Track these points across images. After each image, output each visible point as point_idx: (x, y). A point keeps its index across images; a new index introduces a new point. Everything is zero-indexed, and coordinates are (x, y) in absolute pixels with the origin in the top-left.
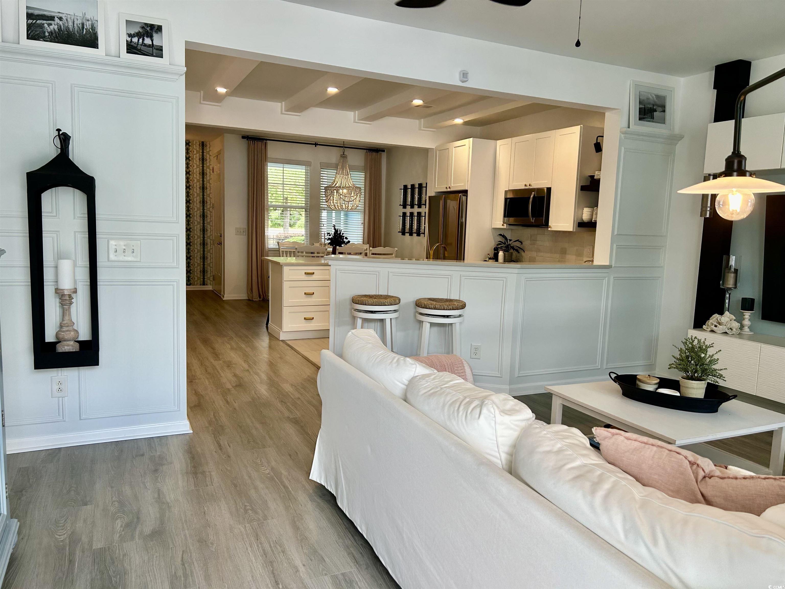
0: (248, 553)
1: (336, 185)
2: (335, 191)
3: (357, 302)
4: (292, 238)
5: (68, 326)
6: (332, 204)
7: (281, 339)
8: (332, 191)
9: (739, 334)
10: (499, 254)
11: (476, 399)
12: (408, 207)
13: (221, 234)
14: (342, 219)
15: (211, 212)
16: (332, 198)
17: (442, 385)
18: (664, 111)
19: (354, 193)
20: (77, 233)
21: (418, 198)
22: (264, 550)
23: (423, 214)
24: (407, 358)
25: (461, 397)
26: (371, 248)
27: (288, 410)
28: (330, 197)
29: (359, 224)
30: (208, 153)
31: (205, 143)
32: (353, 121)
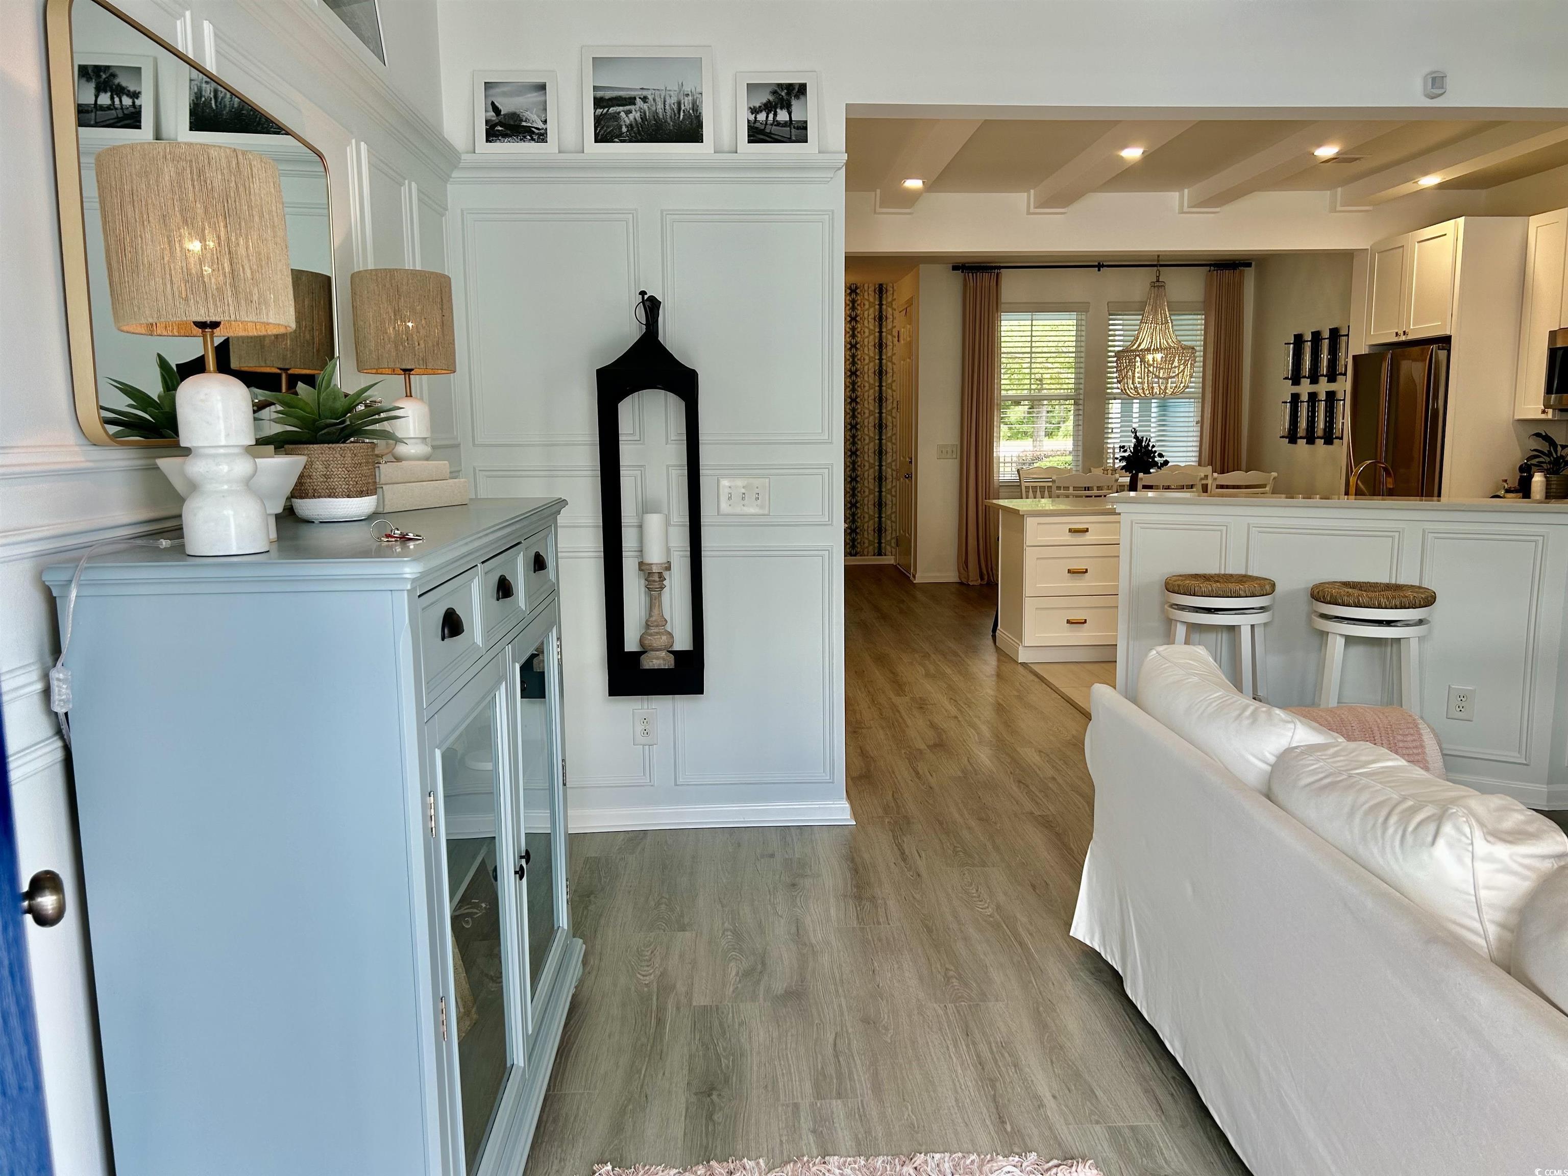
0: (950, 1056)
1: (1139, 345)
2: (1138, 359)
3: (1176, 589)
4: (1048, 459)
5: (657, 626)
6: (1131, 386)
7: (1021, 660)
8: (1132, 359)
10: (1534, 479)
11: (1430, 802)
12: (1305, 382)
13: (911, 459)
14: (1153, 415)
15: (894, 418)
16: (1130, 373)
17: (1352, 769)
19: (1179, 360)
20: (670, 468)
21: (1329, 360)
22: (978, 1056)
23: (1340, 396)
24: (1276, 709)
25: (1395, 796)
26: (1215, 475)
27: (1033, 800)
28: (1127, 372)
29: (1191, 424)
30: (890, 304)
31: (885, 286)
32: (1177, 211)
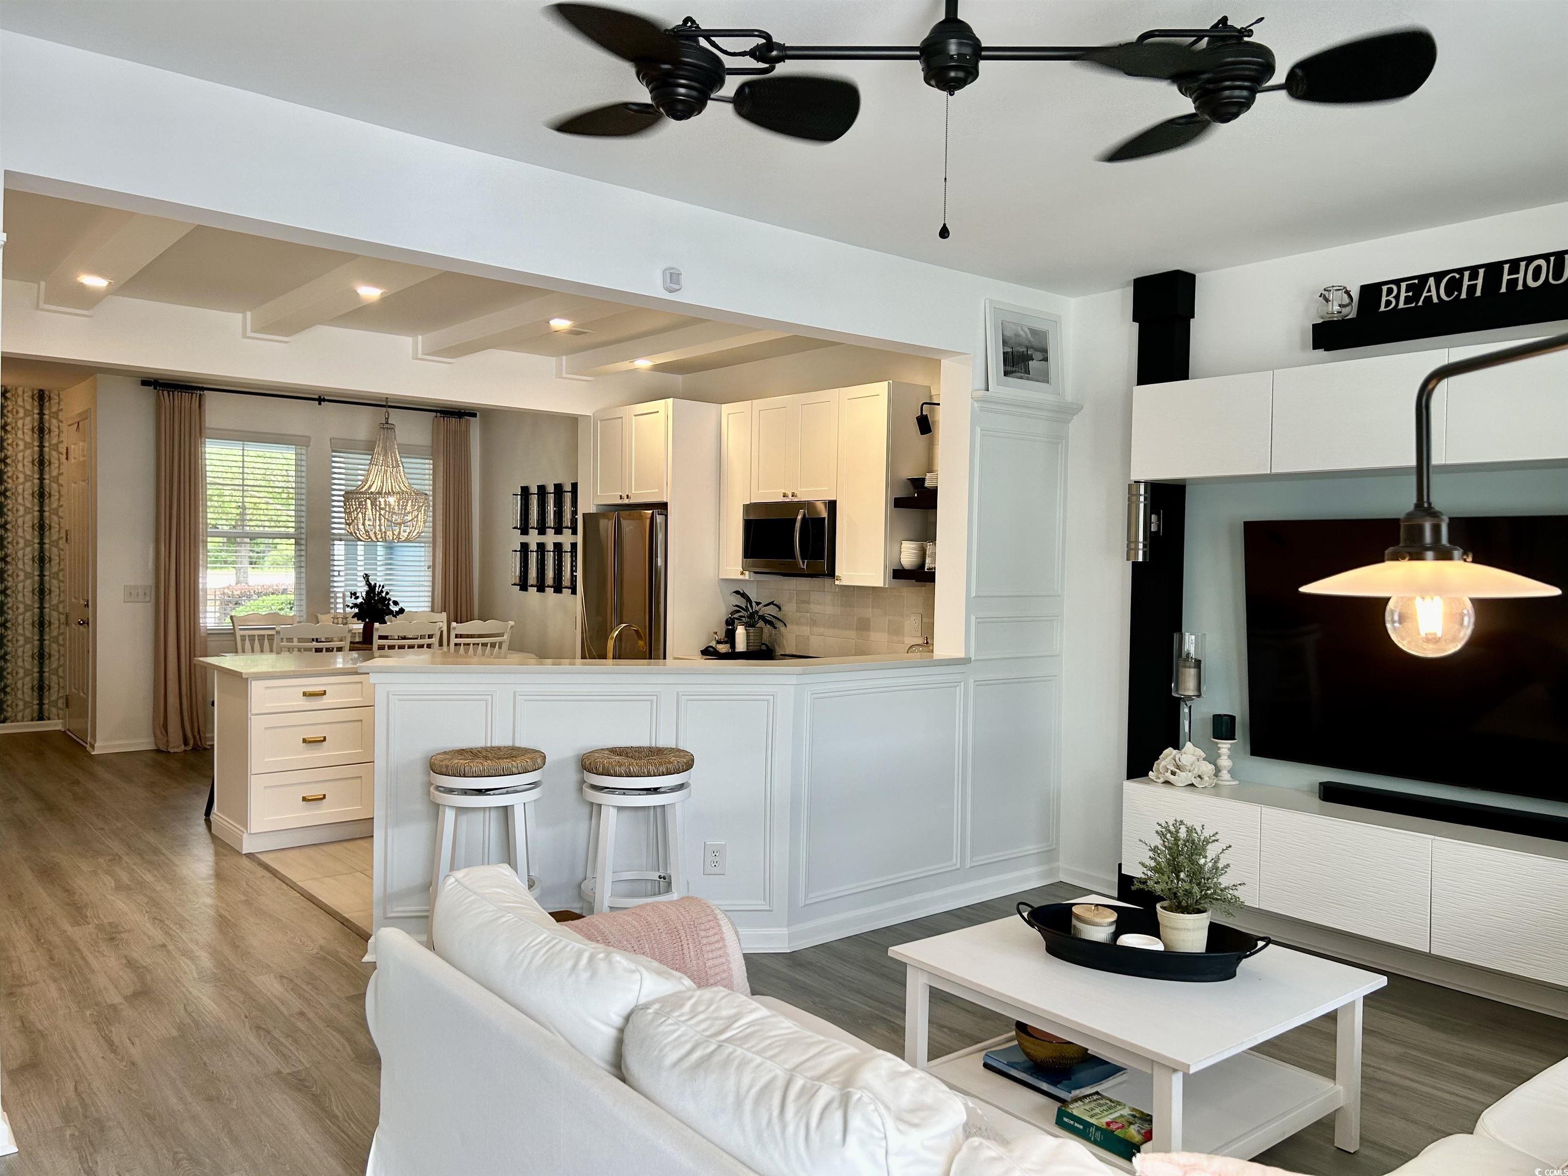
1: (370, 487)
2: (369, 502)
3: (444, 770)
6: (361, 527)
7: (247, 847)
8: (362, 502)
9: (1216, 786)
10: (737, 632)
11: (825, 1079)
12: (534, 533)
13: (88, 601)
14: (379, 558)
15: (60, 549)
16: (360, 515)
17: (718, 1034)
18: (1046, 359)
19: (412, 505)
21: (555, 514)
25: (782, 1072)
26: (452, 623)
27: (278, 1052)
28: (358, 514)
29: (423, 569)
30: (56, 415)
31: (47, 393)
32: (411, 357)
